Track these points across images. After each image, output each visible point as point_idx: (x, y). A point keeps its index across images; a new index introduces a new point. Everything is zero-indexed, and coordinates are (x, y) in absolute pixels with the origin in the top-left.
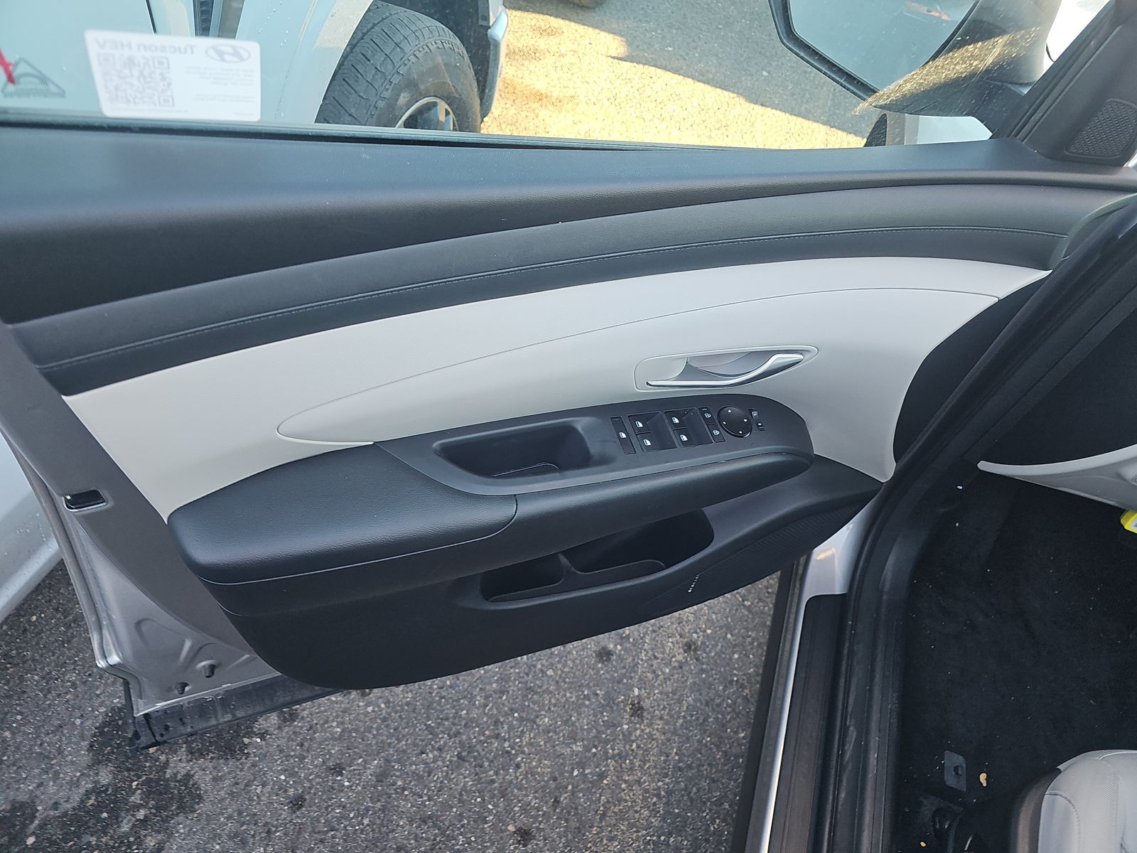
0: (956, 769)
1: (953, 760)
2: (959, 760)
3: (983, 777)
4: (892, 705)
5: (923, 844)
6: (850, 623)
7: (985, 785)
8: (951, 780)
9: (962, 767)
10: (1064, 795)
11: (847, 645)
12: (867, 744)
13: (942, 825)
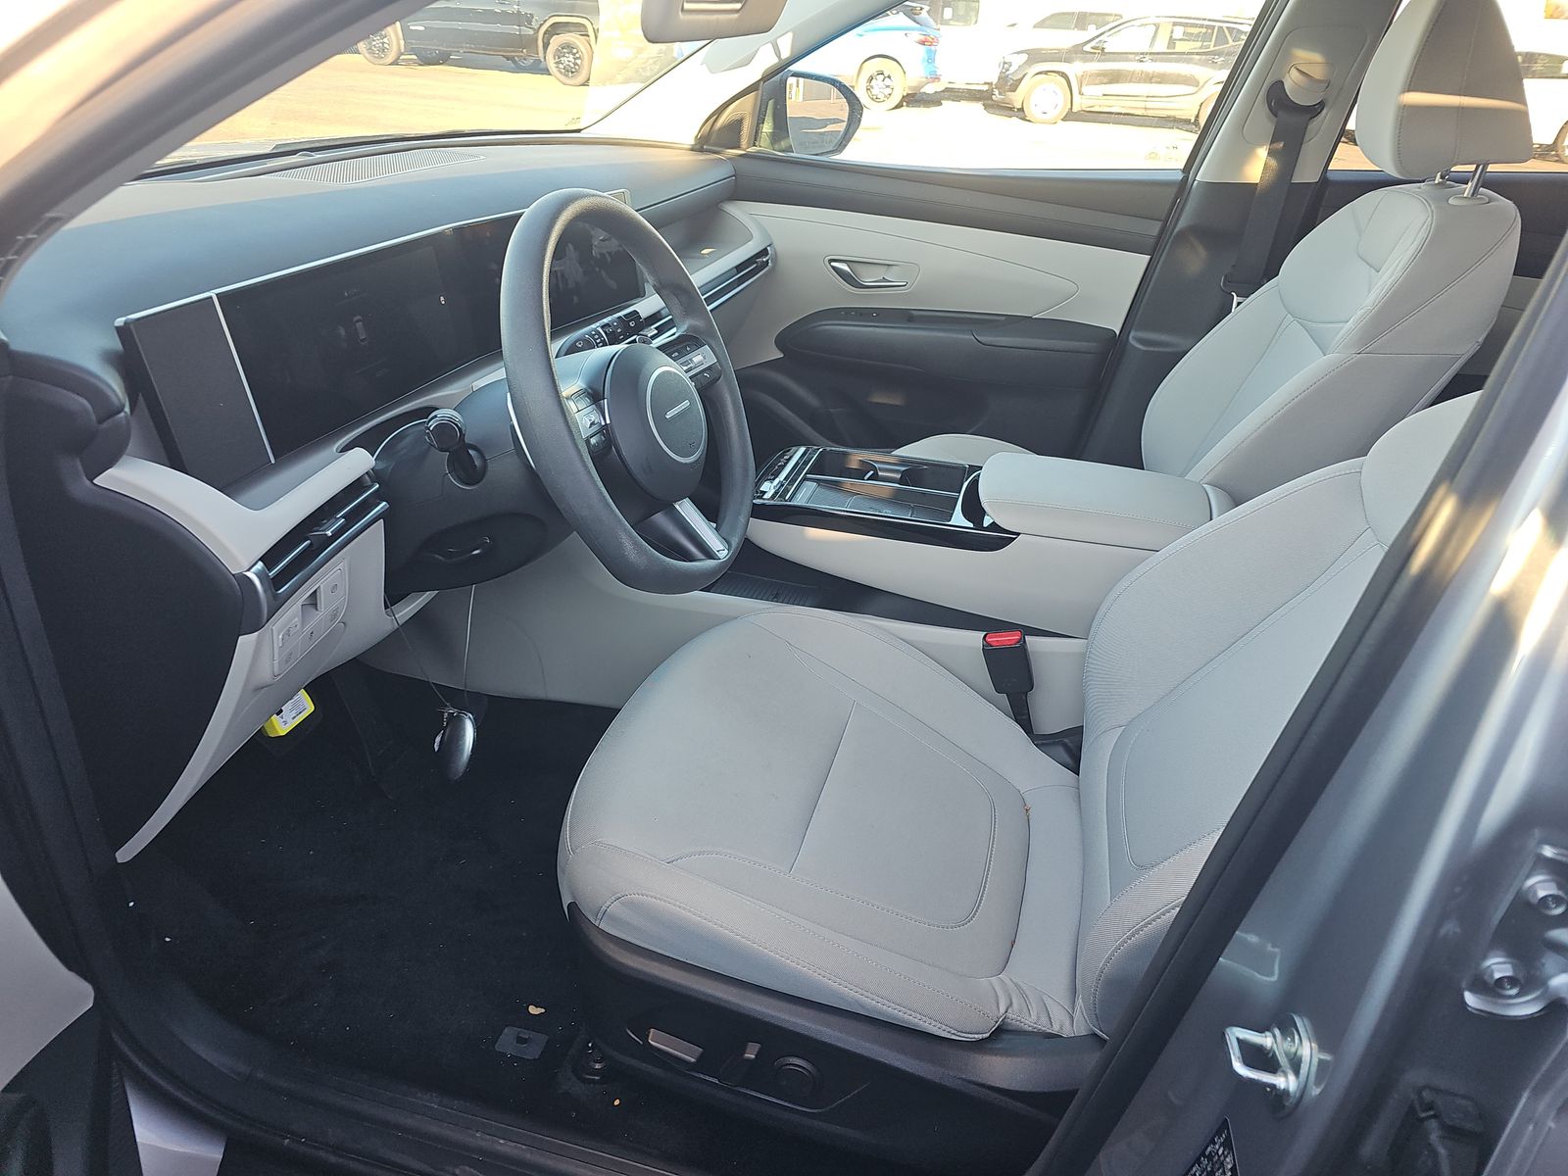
0: (521, 1040)
1: (507, 1042)
2: (509, 1034)
3: (533, 1010)
4: (433, 1101)
5: (617, 1102)
6: (287, 1141)
7: (543, 1010)
8: (533, 1052)
9: (520, 1032)
10: (608, 903)
11: (322, 1154)
12: (481, 1151)
13: (596, 1072)
